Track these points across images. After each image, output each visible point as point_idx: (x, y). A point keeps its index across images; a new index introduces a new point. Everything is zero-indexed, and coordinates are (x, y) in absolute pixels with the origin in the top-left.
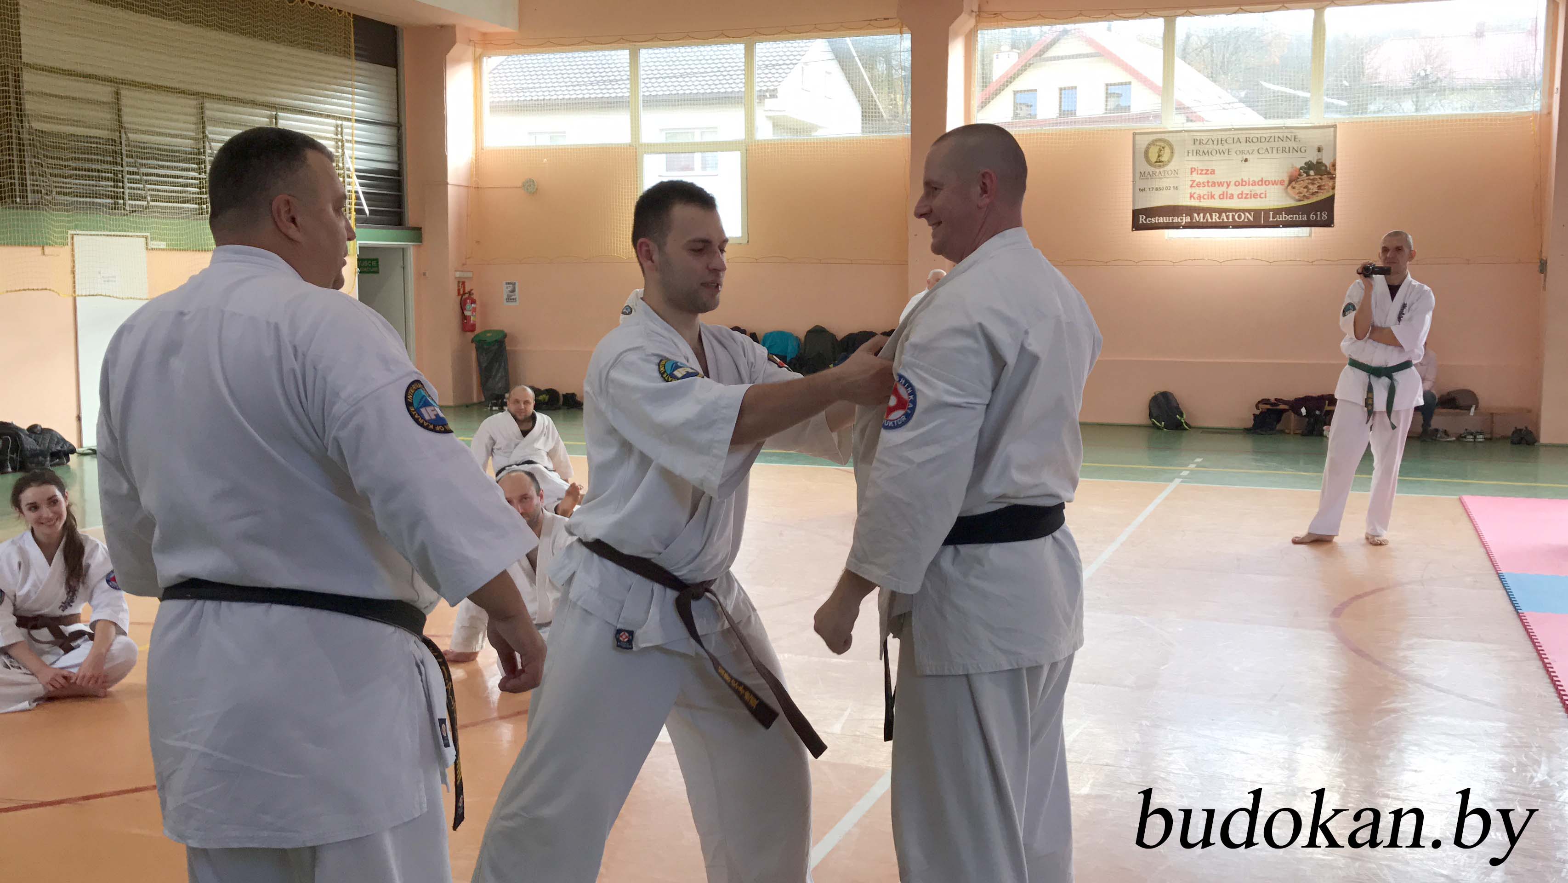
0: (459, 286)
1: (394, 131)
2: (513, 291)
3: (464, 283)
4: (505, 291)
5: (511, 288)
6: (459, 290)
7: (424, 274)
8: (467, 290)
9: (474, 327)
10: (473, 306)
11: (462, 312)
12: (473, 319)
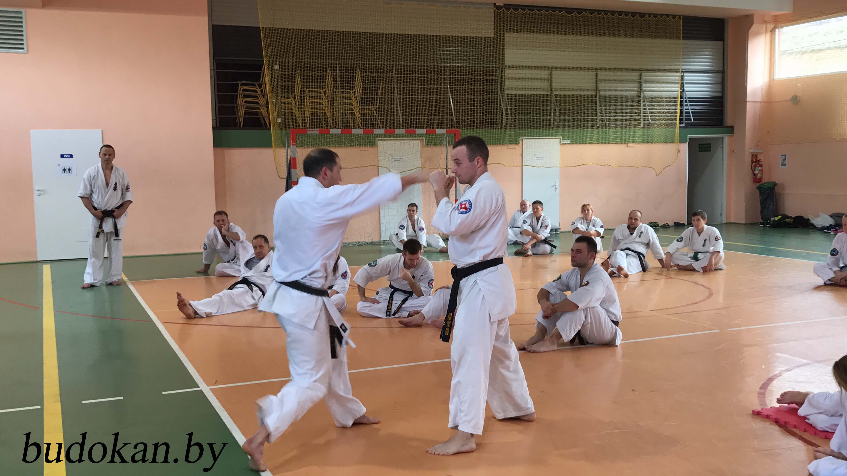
0: (752, 157)
1: (720, 75)
2: (785, 160)
3: (756, 156)
4: (781, 160)
5: (783, 158)
6: (752, 160)
7: (733, 151)
8: (758, 159)
9: (760, 180)
10: (760, 168)
11: (753, 172)
12: (759, 176)
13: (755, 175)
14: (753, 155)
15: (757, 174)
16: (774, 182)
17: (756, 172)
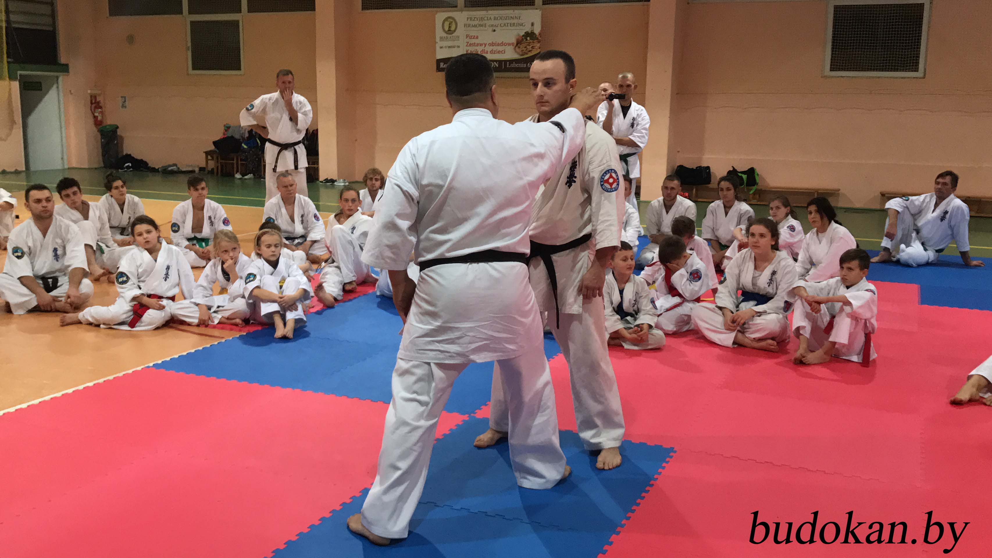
0: (91, 98)
3: (95, 97)
4: (120, 101)
5: (123, 101)
6: (91, 101)
7: (70, 91)
8: (98, 101)
9: (101, 122)
10: (100, 110)
11: (93, 114)
12: (99, 118)
13: (95, 117)
14: (91, 96)
15: (97, 117)
16: (116, 125)
17: (96, 114)
